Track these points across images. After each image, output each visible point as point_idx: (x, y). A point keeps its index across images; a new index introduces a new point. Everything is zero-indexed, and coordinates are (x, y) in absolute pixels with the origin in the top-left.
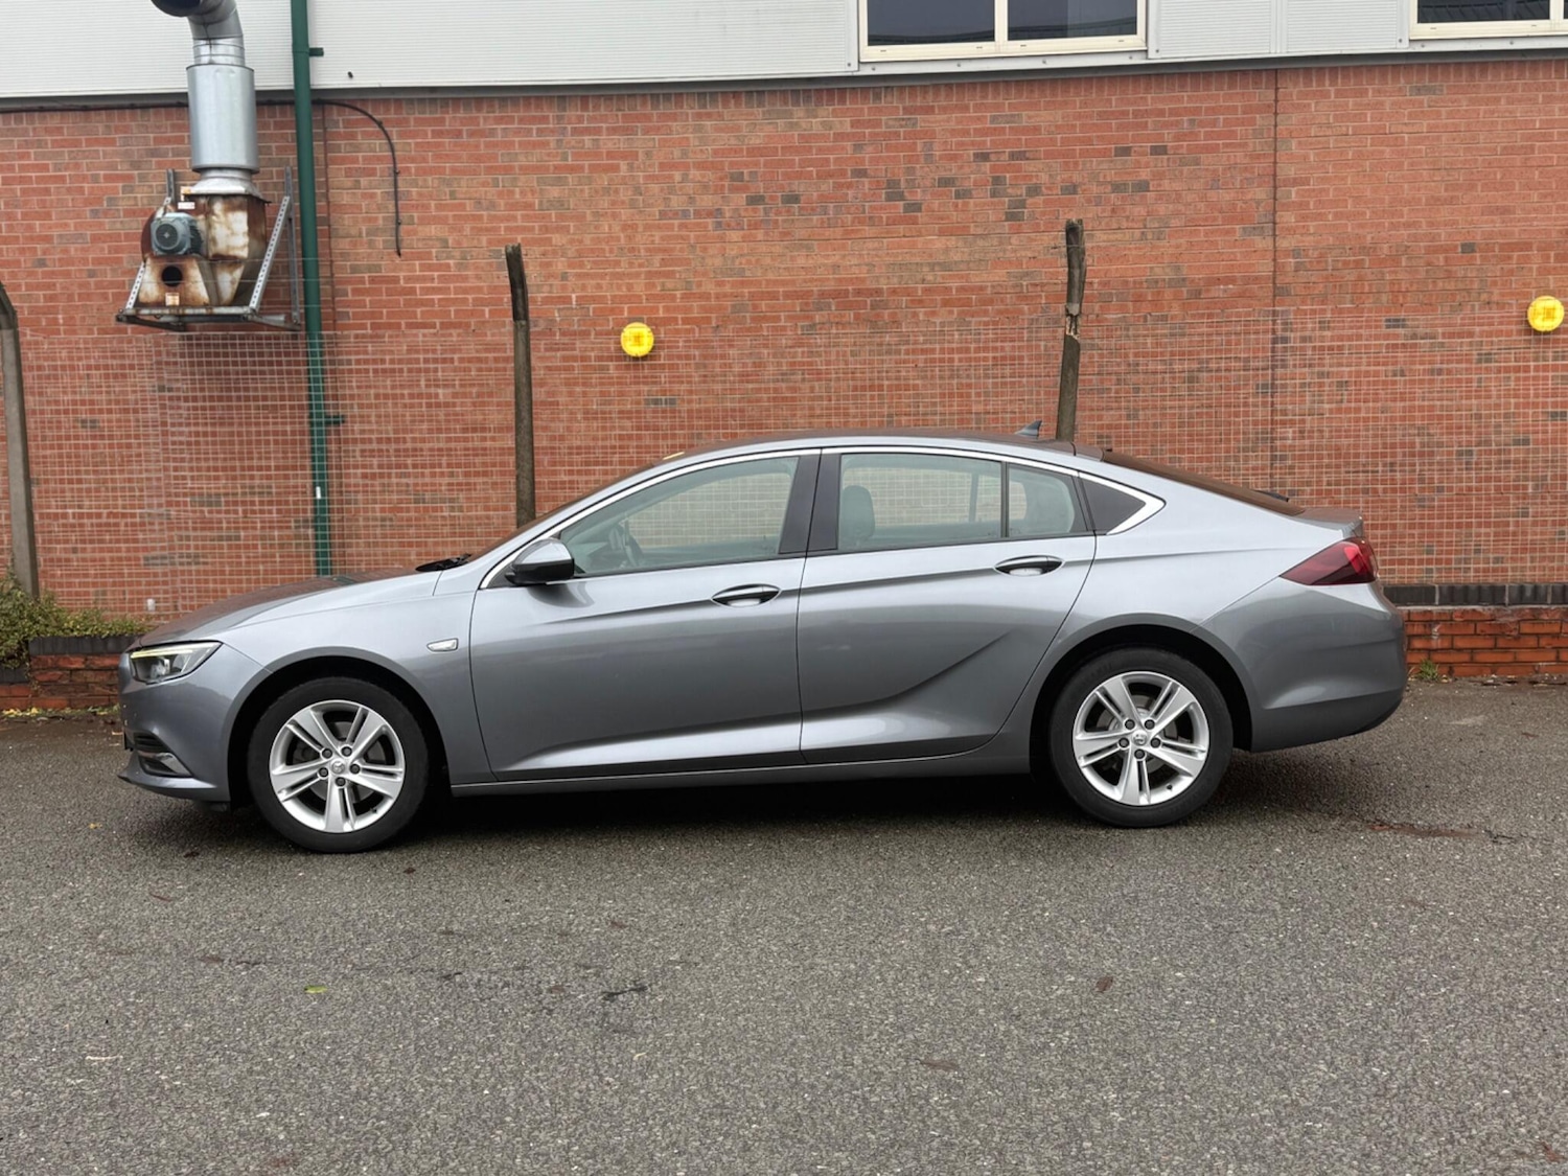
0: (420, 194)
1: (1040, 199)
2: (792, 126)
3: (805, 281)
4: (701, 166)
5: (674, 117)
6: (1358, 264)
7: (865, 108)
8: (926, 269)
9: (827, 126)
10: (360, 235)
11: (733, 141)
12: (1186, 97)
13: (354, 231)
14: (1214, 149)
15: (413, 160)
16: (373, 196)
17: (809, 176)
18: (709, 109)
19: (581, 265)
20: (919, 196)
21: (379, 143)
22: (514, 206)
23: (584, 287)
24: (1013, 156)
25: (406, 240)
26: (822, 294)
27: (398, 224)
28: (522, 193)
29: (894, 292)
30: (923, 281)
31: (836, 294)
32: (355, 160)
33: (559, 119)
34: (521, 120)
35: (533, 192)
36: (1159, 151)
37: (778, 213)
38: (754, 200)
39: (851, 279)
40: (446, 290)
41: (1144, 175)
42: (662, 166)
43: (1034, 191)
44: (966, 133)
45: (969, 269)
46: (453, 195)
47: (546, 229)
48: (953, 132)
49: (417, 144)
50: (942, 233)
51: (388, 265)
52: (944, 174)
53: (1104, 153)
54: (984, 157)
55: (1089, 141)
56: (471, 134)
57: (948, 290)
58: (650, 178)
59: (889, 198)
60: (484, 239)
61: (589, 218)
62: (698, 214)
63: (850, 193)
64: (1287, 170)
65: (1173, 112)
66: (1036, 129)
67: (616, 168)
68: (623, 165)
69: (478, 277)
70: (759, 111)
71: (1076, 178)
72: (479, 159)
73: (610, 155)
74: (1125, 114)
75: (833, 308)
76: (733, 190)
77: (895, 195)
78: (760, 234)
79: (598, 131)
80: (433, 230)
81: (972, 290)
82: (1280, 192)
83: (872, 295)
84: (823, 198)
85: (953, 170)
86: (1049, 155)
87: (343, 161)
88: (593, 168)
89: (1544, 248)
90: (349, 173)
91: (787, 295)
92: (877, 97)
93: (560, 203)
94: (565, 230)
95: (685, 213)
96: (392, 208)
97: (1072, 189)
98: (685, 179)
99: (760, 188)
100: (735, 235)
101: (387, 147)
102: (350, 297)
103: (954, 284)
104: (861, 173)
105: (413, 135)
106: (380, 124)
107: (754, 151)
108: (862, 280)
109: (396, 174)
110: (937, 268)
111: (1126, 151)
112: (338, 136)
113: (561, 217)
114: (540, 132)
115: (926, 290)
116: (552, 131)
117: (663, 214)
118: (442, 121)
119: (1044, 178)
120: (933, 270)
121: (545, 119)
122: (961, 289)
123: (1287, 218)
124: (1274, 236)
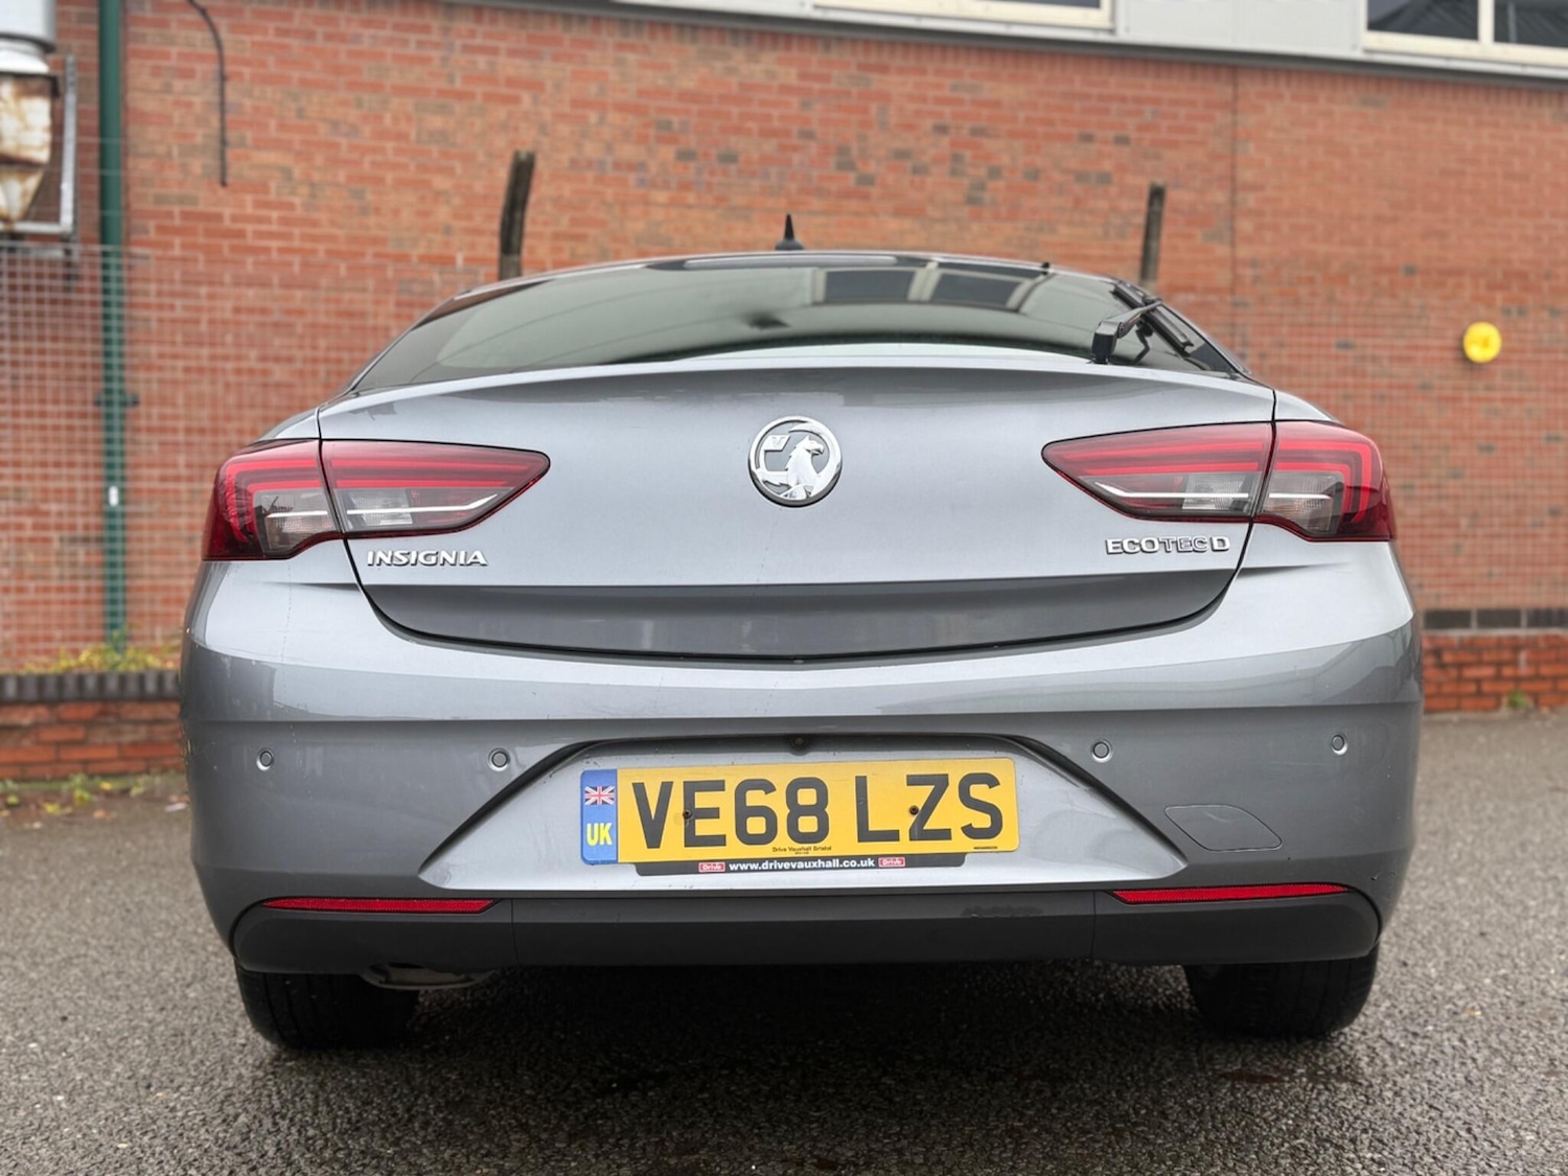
0: (256, 109)
1: (1001, 184)
2: (730, 71)
4: (621, 108)
5: (590, 45)
6: (1311, 280)
7: (814, 59)
9: (771, 75)
10: (169, 154)
11: (661, 82)
12: (1146, 85)
13: (161, 149)
14: (1174, 145)
15: (247, 63)
16: (189, 105)
17: (749, 132)
18: (632, 39)
19: (470, 217)
20: (872, 168)
21: (201, 38)
22: (381, 135)
23: (472, 246)
24: (975, 132)
25: (235, 169)
27: (224, 142)
28: (396, 119)
32: (166, 56)
33: (446, 31)
34: (397, 27)
35: (409, 118)
36: (1122, 141)
37: (712, 173)
38: (685, 156)
40: (287, 236)
41: (1108, 166)
42: (575, 103)
43: (995, 173)
44: (923, 99)
46: (301, 113)
47: (423, 168)
48: (911, 98)
49: (254, 44)
50: (899, 213)
51: (207, 199)
52: (898, 144)
53: (1066, 138)
54: (941, 129)
55: (1050, 123)
56: (329, 37)
58: (561, 117)
59: (841, 167)
60: (342, 176)
61: (481, 158)
62: (617, 166)
63: (796, 158)
64: (1246, 175)
65: (1138, 100)
66: (996, 104)
67: (516, 100)
68: (526, 98)
69: (333, 223)
70: (691, 50)
71: (1039, 161)
72: (337, 70)
73: (511, 82)
74: (1087, 96)
76: (661, 140)
77: (846, 165)
78: (691, 198)
79: (494, 51)
80: (270, 157)
82: (1241, 196)
84: (765, 160)
85: (906, 141)
86: (1013, 135)
87: (149, 55)
88: (488, 97)
89: (1476, 275)
90: (156, 72)
92: (827, 47)
93: (442, 136)
94: (450, 171)
95: (601, 164)
96: (215, 122)
97: (1034, 175)
98: (602, 121)
99: (692, 142)
100: (661, 196)
101: (211, 42)
102: (153, 235)
104: (808, 135)
105: (249, 30)
106: (203, 12)
107: (686, 96)
109: (223, 78)
111: (1088, 138)
112: (144, 21)
113: (445, 155)
114: (421, 44)
116: (437, 45)
117: (574, 163)
118: (288, 17)
119: (1005, 160)
121: (426, 29)
123: (1246, 226)
124: (1233, 244)
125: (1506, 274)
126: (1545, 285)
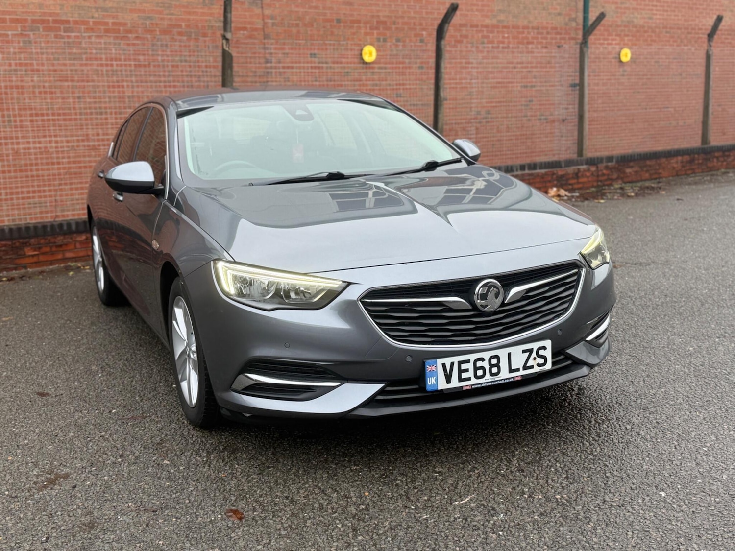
3: (23, 13)
8: (94, 10)
26: (34, 21)
29: (76, 22)
30: (93, 17)
31: (43, 22)
39: (51, 13)
45: (117, 12)
57: (106, 24)
75: (41, 30)
81: (120, 24)
83: (63, 24)
89: (366, 23)
91: (13, 21)
103: (110, 21)
108: (58, 14)
110: (100, 10)
115: (94, 23)
120: (97, 11)
122: (114, 24)
124: (262, 8)
125: (378, 22)
126: (394, 27)
